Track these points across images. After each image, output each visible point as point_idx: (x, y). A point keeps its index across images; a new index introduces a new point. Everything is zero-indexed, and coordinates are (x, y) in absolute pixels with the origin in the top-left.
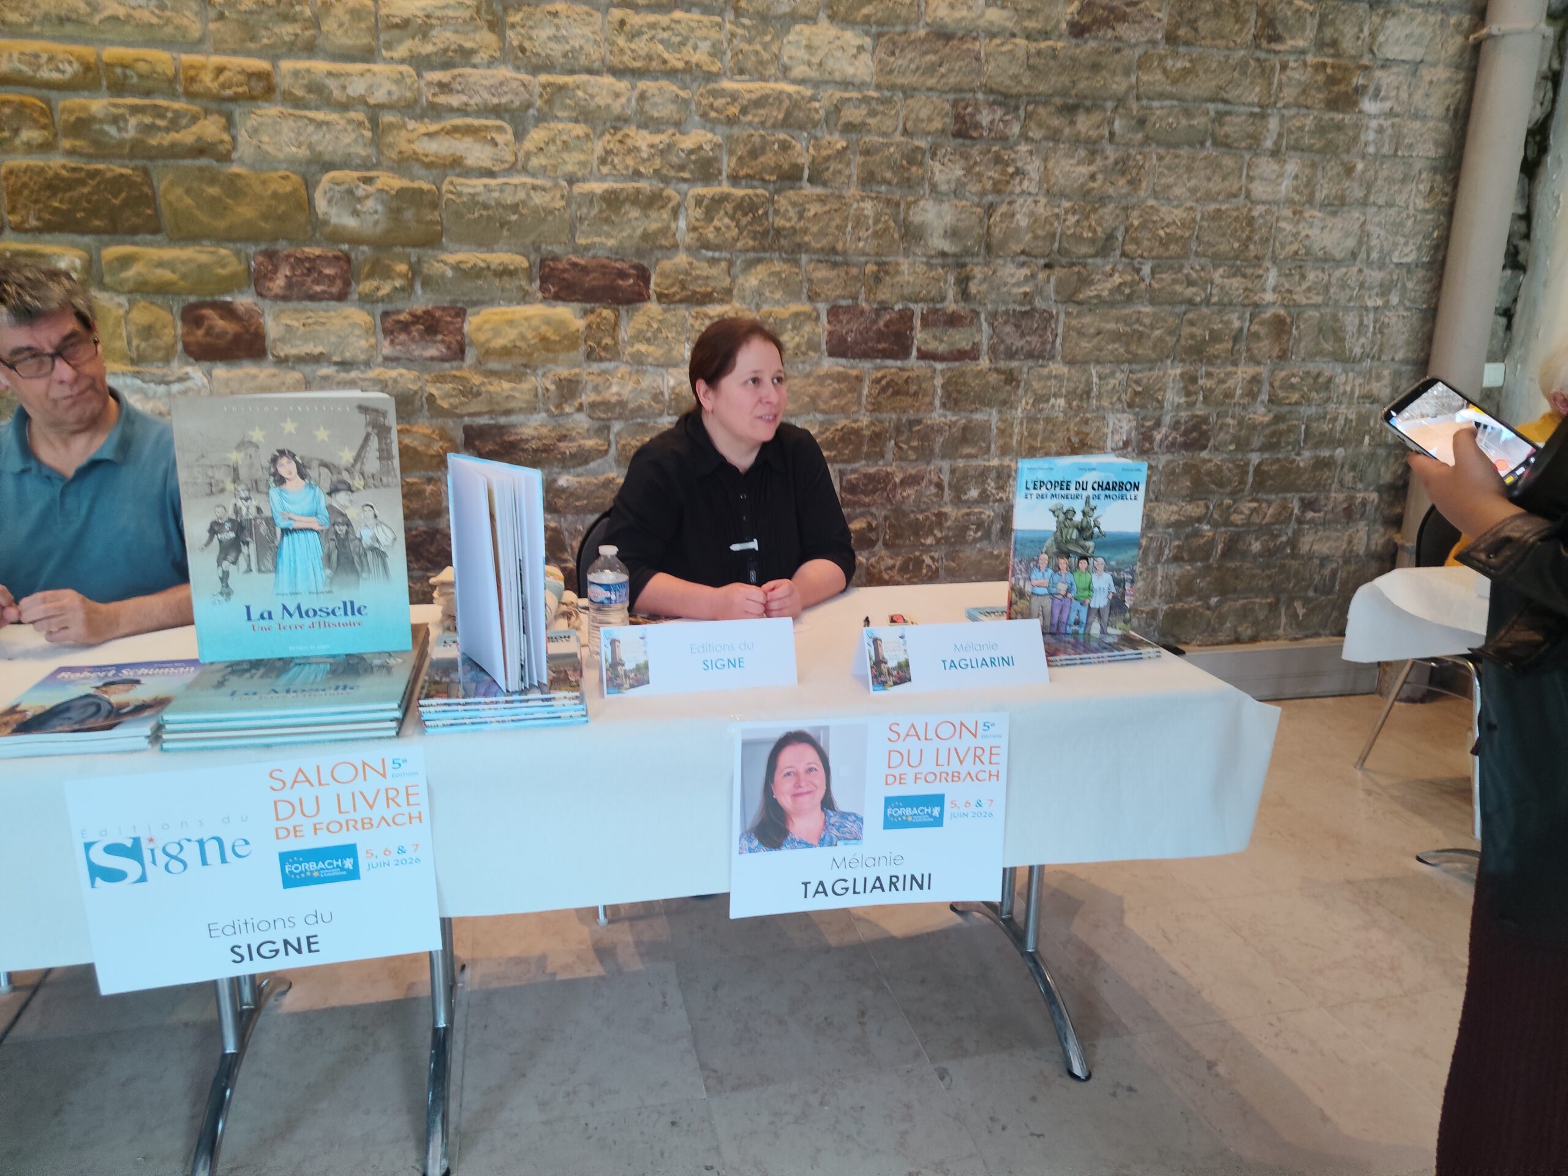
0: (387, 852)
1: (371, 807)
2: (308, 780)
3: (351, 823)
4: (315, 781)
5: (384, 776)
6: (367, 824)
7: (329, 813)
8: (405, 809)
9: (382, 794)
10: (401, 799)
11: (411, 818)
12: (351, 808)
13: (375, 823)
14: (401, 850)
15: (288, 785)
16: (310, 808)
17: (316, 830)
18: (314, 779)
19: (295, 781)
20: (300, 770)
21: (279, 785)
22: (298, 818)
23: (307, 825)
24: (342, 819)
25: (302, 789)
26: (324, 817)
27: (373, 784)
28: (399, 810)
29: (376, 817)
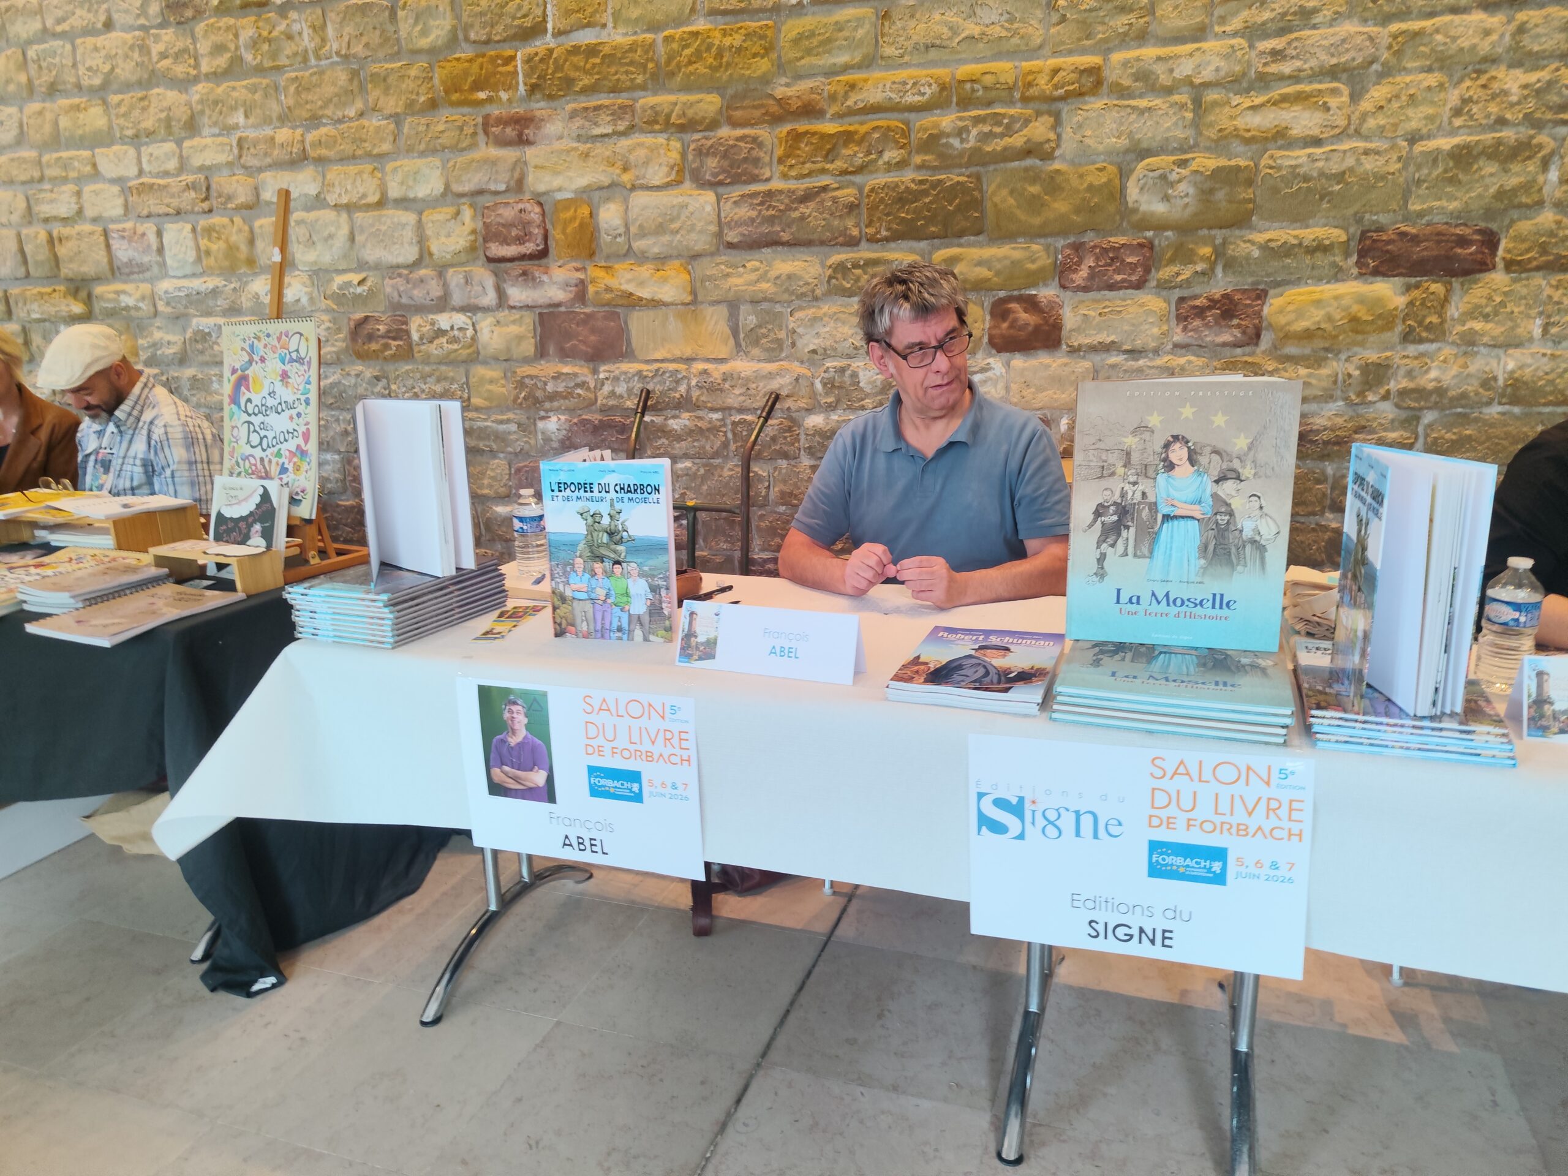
0: (1258, 864)
1: (1250, 814)
2: (1188, 774)
3: (1226, 826)
4: (1195, 776)
5: (1268, 783)
6: (1242, 830)
7: (1205, 810)
8: (1286, 824)
9: (1263, 803)
10: (1283, 812)
11: (1290, 835)
12: (1228, 812)
13: (1251, 831)
14: (1274, 866)
15: (1169, 774)
16: (1187, 804)
17: (1189, 826)
18: (1195, 774)
19: (1175, 773)
20: (1182, 762)
21: (1159, 773)
22: (1172, 811)
23: (1182, 819)
24: (1218, 820)
25: (1181, 782)
26: (1199, 815)
27: (1256, 790)
28: (1277, 823)
29: (1253, 824)
